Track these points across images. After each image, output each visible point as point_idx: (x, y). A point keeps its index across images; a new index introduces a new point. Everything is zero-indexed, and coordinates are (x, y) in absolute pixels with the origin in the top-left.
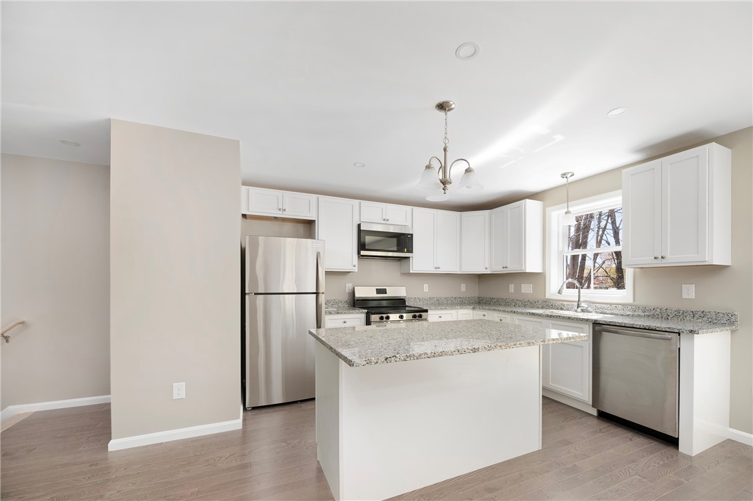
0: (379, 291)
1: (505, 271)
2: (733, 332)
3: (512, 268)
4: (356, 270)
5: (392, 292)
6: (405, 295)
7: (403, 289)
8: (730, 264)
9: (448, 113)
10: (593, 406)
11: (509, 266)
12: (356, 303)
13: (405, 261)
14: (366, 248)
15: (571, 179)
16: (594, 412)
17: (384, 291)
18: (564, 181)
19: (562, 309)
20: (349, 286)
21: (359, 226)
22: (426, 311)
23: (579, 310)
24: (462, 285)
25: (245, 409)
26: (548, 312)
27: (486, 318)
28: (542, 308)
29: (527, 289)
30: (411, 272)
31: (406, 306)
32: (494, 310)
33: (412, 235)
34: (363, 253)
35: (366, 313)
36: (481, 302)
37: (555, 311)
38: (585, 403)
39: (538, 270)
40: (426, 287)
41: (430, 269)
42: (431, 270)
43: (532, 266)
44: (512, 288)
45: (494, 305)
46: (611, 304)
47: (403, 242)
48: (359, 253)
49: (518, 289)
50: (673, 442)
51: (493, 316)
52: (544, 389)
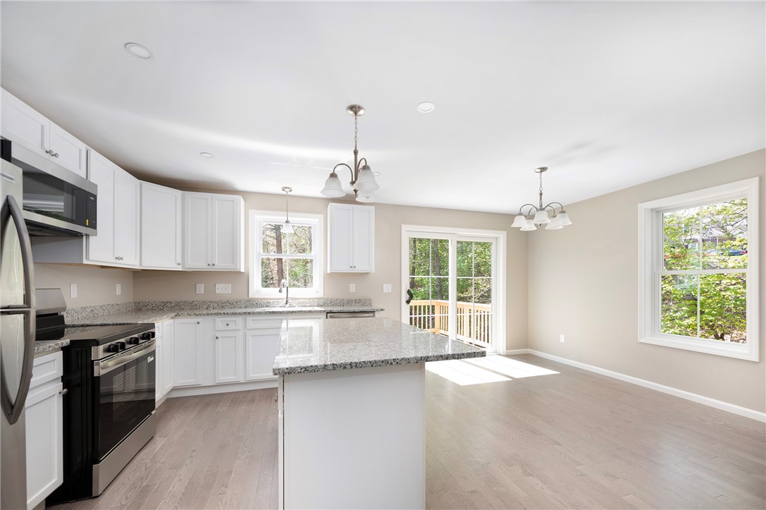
1: (210, 269)
3: (221, 265)
11: (216, 264)
15: (289, 193)
18: (284, 192)
19: (267, 306)
23: (288, 305)
24: (117, 285)
28: (246, 307)
29: (224, 289)
30: (85, 262)
41: (109, 261)
44: (201, 289)
49: (211, 289)
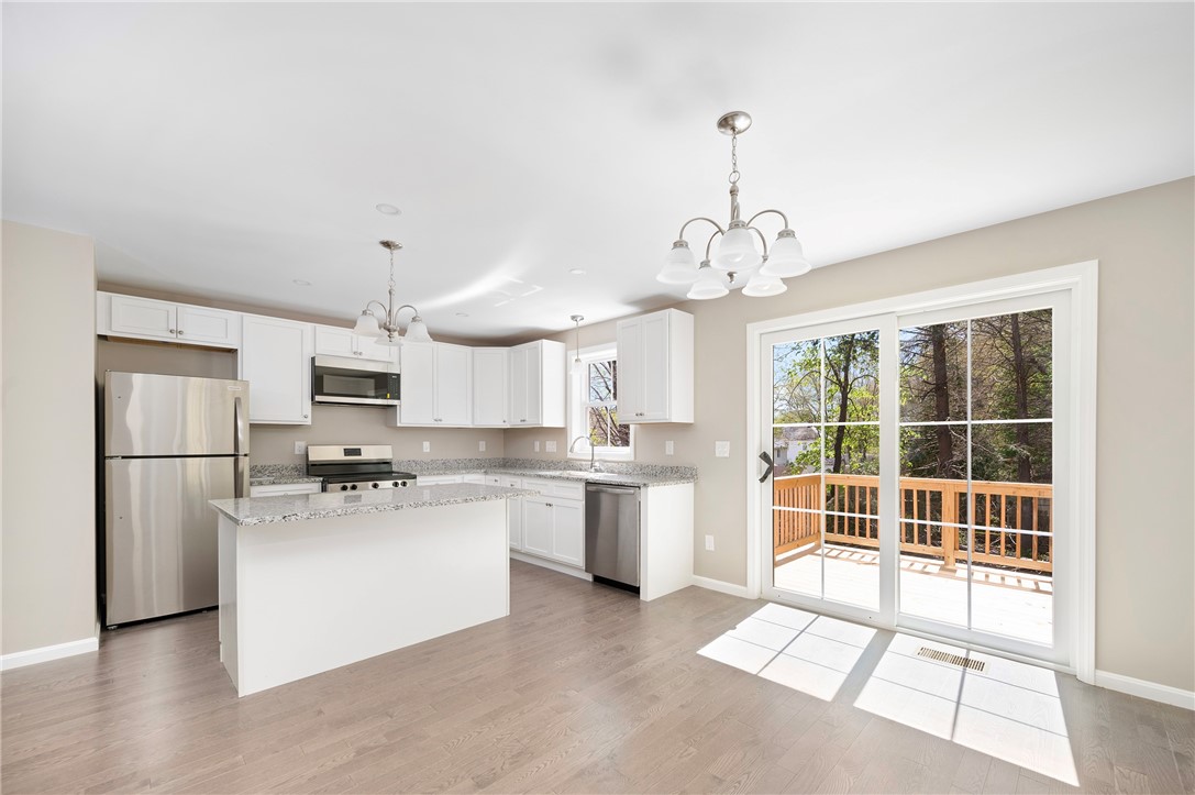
0: (348, 452)
1: (524, 425)
2: (695, 484)
3: (530, 423)
4: (308, 422)
5: (370, 453)
6: (391, 457)
7: (389, 448)
8: (692, 421)
9: (395, 252)
10: (586, 571)
11: (527, 420)
12: (314, 470)
13: (391, 409)
14: (325, 391)
15: (581, 323)
16: (589, 578)
17: (357, 452)
18: (573, 324)
19: (581, 470)
20: (299, 446)
21: (313, 359)
22: (415, 477)
23: (593, 470)
24: (481, 443)
25: (104, 628)
26: (566, 474)
27: (497, 484)
28: (564, 469)
29: (551, 446)
30: (399, 425)
31: (393, 472)
32: (506, 473)
33: (398, 375)
34: (318, 398)
35: (323, 482)
36: (507, 465)
37: (572, 472)
38: (576, 568)
39: (559, 424)
40: (426, 446)
41: (426, 421)
42: (428, 422)
43: (551, 420)
44: (537, 446)
45: (520, 468)
46: (618, 462)
47: (386, 384)
48: (313, 399)
49: (543, 447)
50: (635, 591)
51: (505, 480)
52: (511, 550)
